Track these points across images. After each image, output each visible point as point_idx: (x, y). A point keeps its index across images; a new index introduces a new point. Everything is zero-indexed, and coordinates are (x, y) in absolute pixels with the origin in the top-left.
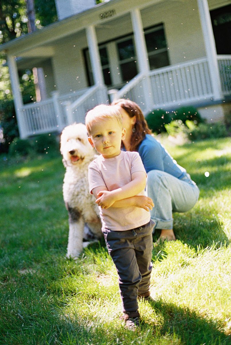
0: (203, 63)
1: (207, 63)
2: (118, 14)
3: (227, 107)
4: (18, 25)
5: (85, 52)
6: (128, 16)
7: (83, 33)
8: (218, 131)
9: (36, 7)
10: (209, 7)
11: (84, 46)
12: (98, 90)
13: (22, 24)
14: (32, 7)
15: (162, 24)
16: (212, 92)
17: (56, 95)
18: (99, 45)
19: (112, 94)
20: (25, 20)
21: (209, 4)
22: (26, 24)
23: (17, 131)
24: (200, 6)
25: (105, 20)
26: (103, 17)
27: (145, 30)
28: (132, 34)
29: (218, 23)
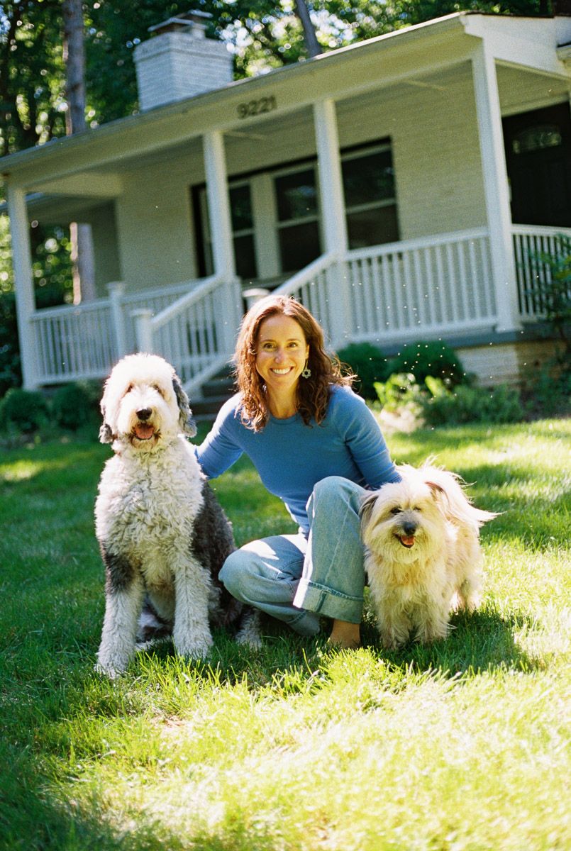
0: (477, 241)
1: (487, 239)
2: (282, 109)
3: (528, 350)
4: (43, 116)
5: (198, 192)
6: (307, 115)
7: (196, 145)
8: (499, 408)
9: (88, 77)
10: (502, 108)
11: (196, 181)
12: (221, 285)
13: (54, 115)
14: (79, 76)
15: (387, 140)
16: (495, 312)
17: (117, 291)
18: (231, 179)
19: (251, 297)
20: (62, 106)
21: (501, 101)
22: (62, 115)
23: (18, 371)
24: (481, 105)
25: (250, 120)
26: (244, 111)
27: (343, 151)
28: (314, 158)
29: (521, 147)
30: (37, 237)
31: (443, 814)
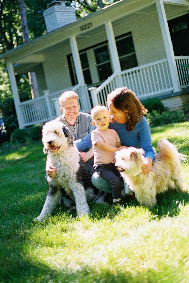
0: (164, 63)
1: (167, 62)
2: (94, 26)
3: (184, 97)
4: (15, 38)
5: (70, 57)
6: (103, 28)
7: (67, 42)
8: (178, 117)
9: (28, 24)
10: (167, 18)
11: (69, 53)
12: (81, 87)
13: (18, 37)
14: (26, 23)
15: (130, 33)
16: (172, 86)
17: (47, 93)
18: (80, 52)
19: (91, 90)
20: (20, 34)
21: (167, 15)
22: (21, 37)
23: (17, 123)
24: (160, 18)
25: (84, 31)
26: (82, 29)
27: (116, 38)
28: (107, 41)
29: (174, 30)
30: (18, 78)
31: (181, 253)
